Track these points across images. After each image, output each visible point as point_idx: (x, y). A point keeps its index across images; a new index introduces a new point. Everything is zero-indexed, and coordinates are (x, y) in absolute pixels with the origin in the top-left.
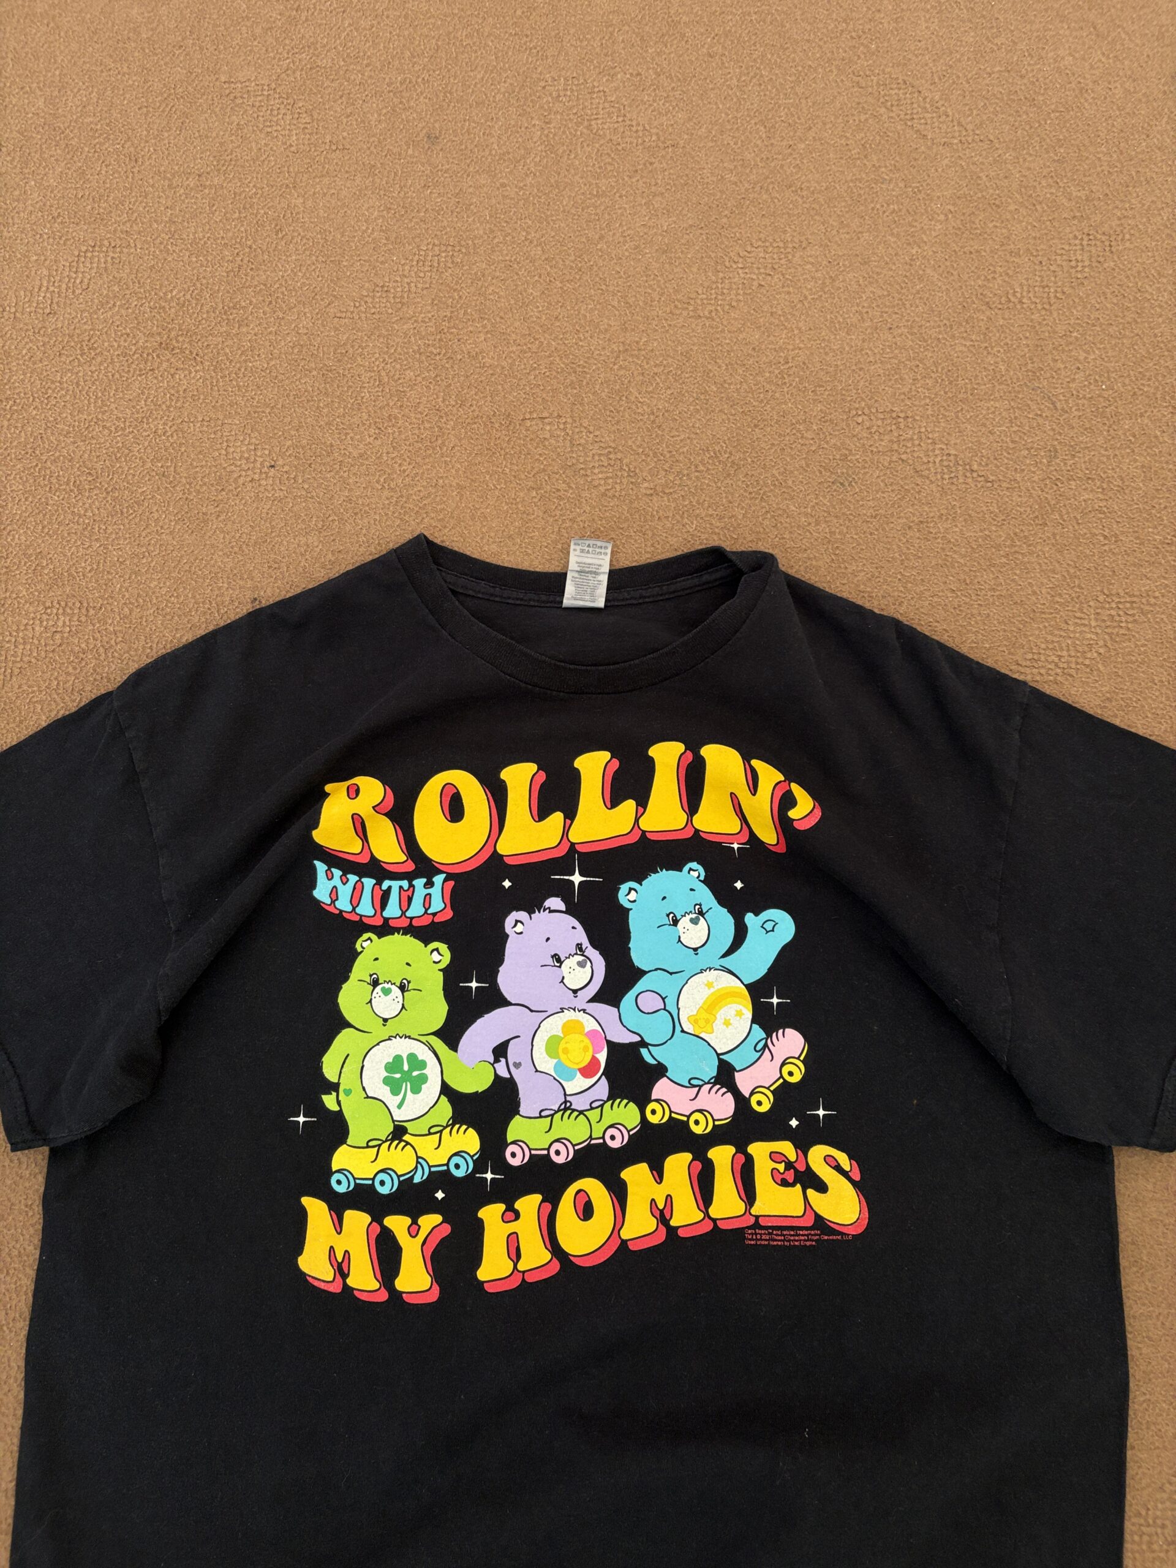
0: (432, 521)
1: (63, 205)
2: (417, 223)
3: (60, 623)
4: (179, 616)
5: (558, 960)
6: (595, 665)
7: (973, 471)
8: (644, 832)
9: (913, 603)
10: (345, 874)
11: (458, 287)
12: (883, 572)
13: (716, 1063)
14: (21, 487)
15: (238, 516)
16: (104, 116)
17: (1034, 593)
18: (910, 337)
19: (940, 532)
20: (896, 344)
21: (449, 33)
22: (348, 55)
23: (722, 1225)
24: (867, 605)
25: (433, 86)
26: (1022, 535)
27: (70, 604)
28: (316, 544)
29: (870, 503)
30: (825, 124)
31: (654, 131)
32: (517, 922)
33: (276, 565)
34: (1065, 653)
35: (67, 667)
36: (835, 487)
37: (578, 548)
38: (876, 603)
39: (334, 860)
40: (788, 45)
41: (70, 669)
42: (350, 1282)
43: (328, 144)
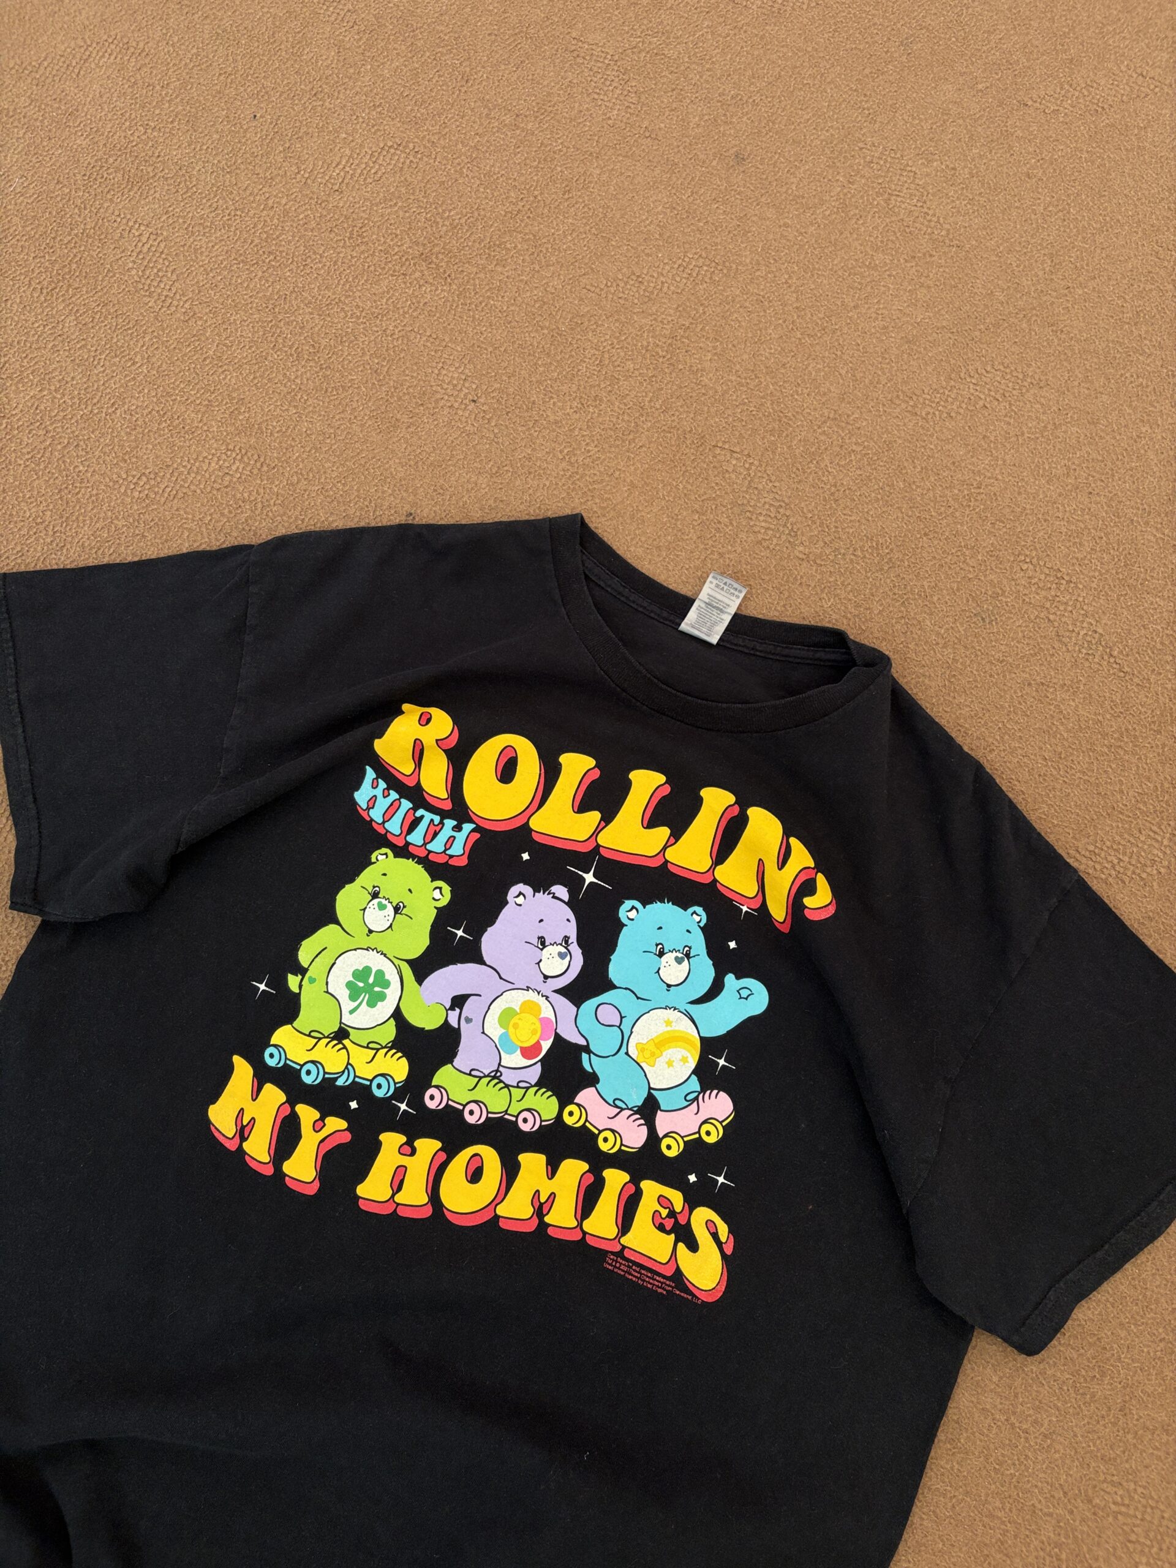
0: (594, 506)
1: (387, 97)
2: (693, 231)
3: (234, 468)
4: (339, 502)
5: (542, 943)
6: (685, 694)
7: (1111, 655)
8: (667, 861)
9: (1003, 754)
10: (388, 789)
11: (706, 303)
12: (987, 715)
13: (645, 1095)
14: (250, 335)
15: (426, 434)
16: (455, 29)
17: (1122, 792)
18: (1106, 508)
19: (1055, 700)
20: (1090, 509)
21: (796, 67)
22: (695, 53)
23: (590, 1241)
24: (959, 740)
25: (760, 110)
26: (1132, 733)
27: (249, 454)
28: (483, 486)
29: (1002, 647)
30: (1110, 279)
31: (947, 226)
32: (520, 894)
33: (441, 491)
34: (1126, 859)
35: (224, 509)
36: (975, 620)
37: (715, 582)
38: (968, 740)
39: (384, 772)
40: (1106, 193)
41: (226, 511)
42: (245, 1145)
43: (643, 129)
